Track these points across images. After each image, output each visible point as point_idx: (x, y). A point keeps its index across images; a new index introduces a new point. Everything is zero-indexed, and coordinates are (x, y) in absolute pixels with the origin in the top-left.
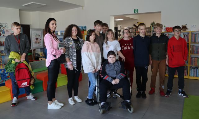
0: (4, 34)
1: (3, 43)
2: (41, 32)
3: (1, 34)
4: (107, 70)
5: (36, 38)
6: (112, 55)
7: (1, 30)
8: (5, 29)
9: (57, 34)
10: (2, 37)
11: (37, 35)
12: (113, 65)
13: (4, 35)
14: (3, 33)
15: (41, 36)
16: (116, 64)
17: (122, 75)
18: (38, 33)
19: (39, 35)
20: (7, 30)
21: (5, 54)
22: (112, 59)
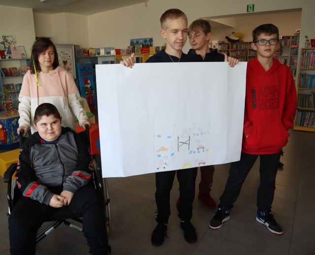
0: (10, 55)
1: (9, 71)
2: (71, 51)
3: (6, 54)
4: (36, 164)
5: (63, 61)
6: (48, 115)
7: (5, 48)
8: (12, 46)
9: (99, 54)
10: (7, 60)
11: (65, 56)
12: (53, 147)
13: (10, 57)
14: (9, 52)
15: (71, 58)
16: (63, 142)
17: (79, 175)
18: (66, 52)
19: (68, 55)
20: (15, 48)
21: (14, 91)
22: (49, 126)
